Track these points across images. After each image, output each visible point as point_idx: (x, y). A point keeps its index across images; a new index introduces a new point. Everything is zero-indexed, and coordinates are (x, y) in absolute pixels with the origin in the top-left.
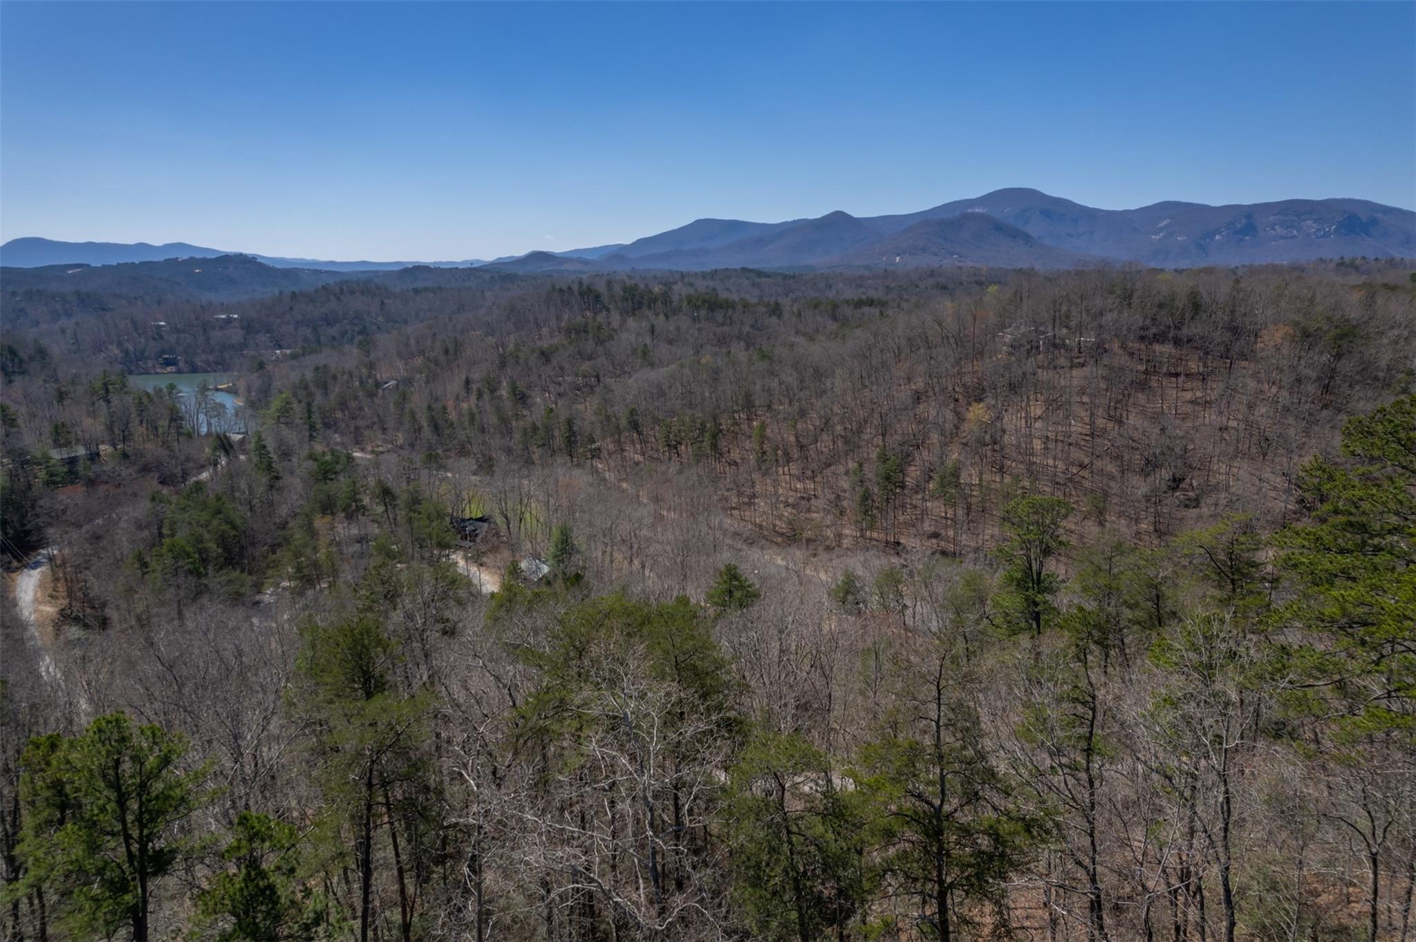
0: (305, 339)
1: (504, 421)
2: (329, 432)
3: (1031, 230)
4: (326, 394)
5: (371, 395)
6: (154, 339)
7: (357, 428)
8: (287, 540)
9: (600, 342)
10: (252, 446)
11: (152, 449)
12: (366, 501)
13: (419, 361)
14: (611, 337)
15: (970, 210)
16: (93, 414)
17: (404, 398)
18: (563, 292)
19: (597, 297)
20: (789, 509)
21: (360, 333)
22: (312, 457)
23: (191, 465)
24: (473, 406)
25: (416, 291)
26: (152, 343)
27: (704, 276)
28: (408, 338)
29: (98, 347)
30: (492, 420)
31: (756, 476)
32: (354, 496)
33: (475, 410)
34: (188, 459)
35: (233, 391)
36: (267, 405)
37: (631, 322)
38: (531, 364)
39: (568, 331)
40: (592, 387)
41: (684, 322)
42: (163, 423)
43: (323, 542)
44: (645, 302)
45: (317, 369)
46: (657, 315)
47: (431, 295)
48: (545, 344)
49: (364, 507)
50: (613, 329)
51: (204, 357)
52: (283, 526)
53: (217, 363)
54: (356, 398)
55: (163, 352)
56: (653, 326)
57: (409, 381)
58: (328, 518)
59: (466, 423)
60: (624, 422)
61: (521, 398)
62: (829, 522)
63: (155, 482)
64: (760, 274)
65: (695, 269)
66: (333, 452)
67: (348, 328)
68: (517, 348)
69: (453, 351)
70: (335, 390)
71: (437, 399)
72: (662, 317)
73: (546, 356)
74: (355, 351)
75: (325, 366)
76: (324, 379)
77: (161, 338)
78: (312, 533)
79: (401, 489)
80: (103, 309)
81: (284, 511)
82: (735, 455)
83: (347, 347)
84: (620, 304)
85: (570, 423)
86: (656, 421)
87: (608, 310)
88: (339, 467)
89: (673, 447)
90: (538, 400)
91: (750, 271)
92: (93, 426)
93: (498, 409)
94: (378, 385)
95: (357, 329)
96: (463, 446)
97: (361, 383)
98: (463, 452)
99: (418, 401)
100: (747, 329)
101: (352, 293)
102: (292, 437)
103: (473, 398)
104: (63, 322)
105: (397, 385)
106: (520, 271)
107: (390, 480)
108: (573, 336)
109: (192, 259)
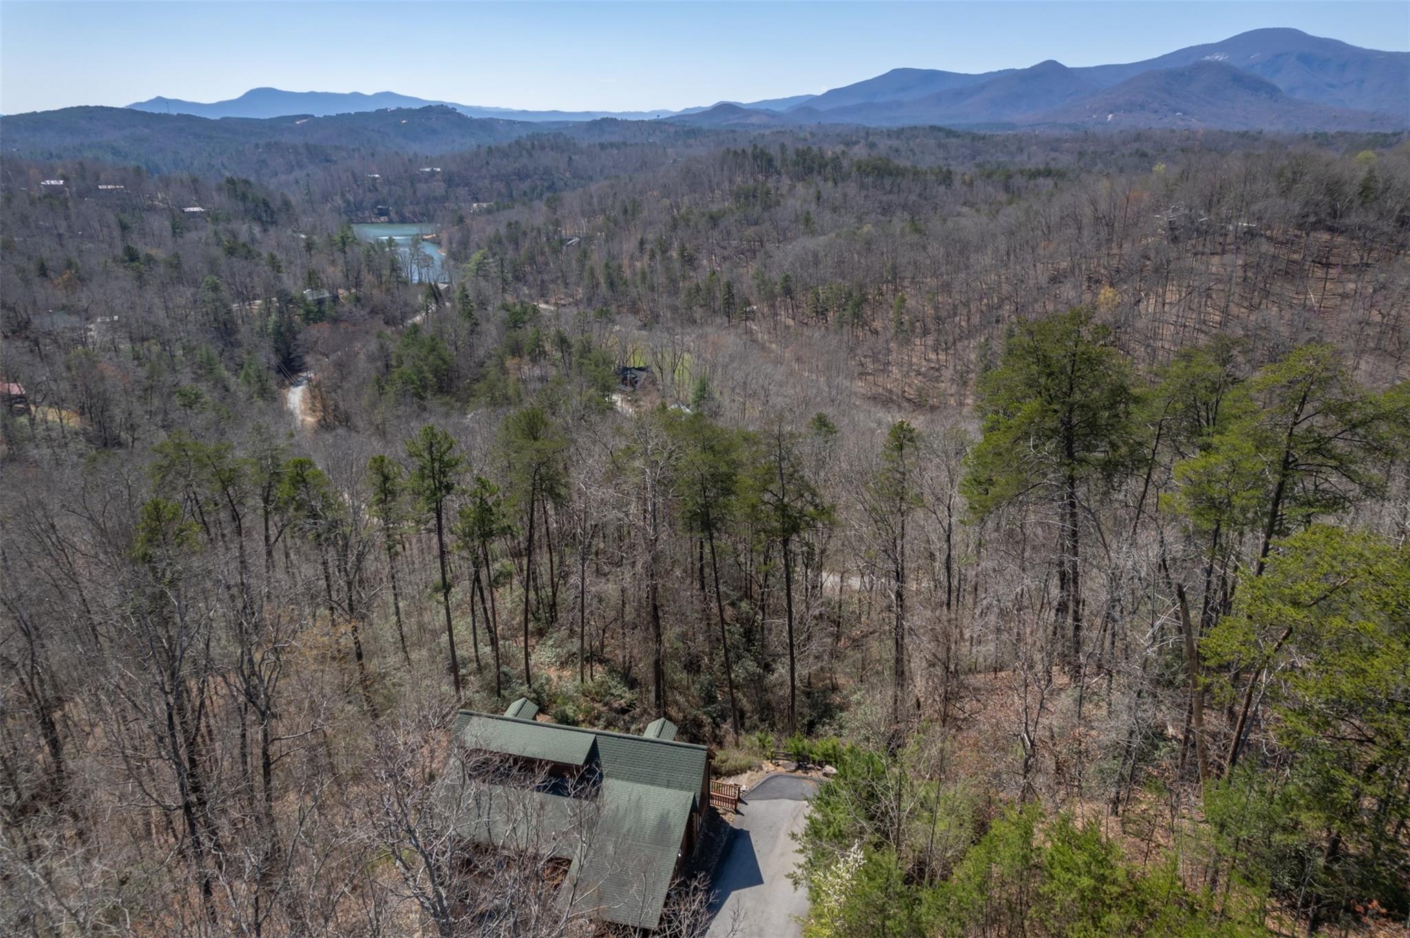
0: (499, 194)
1: (673, 281)
2: (520, 285)
3: (1280, 82)
4: (517, 249)
5: (556, 251)
6: (370, 190)
7: (543, 281)
8: (484, 377)
9: (767, 208)
10: (457, 294)
11: (378, 295)
12: (548, 347)
13: (600, 219)
14: (778, 203)
15: (1208, 58)
16: (333, 263)
17: (585, 255)
18: (739, 155)
19: (770, 161)
20: (920, 378)
21: (549, 188)
22: (505, 307)
23: (408, 309)
24: (646, 266)
25: (602, 146)
26: (369, 195)
27: (889, 134)
28: (591, 197)
29: (326, 198)
30: (660, 279)
31: (892, 345)
32: (538, 344)
33: (647, 270)
34: (406, 304)
35: (437, 242)
36: (467, 258)
37: (800, 187)
38: (700, 227)
39: (737, 196)
40: (754, 252)
41: (852, 189)
42: (386, 272)
43: (512, 378)
44: (816, 166)
45: (510, 224)
46: (826, 180)
47: (615, 151)
48: (714, 208)
49: (545, 352)
50: (782, 195)
51: (411, 208)
52: (481, 365)
53: (423, 215)
54: (543, 253)
55: (378, 203)
56: (819, 192)
57: (589, 239)
58: (517, 360)
59: (639, 282)
60: (778, 288)
61: (689, 260)
62: (952, 391)
63: (382, 322)
64: (949, 133)
65: (885, 125)
66: (522, 303)
67: (539, 183)
68: (690, 211)
69: (630, 211)
70: (526, 245)
71: (614, 258)
72: (830, 184)
73: (714, 220)
74: (544, 208)
75: (517, 222)
76: (515, 234)
77: (376, 190)
78: (504, 371)
79: (575, 340)
80: (327, 161)
81: (481, 352)
82: (877, 324)
83: (536, 203)
84: (791, 168)
85: (729, 286)
86: (806, 288)
87: (779, 173)
88: (526, 318)
89: (821, 313)
90: (705, 262)
91: (940, 129)
92: (333, 273)
93: (668, 269)
94: (562, 242)
95: (546, 184)
96: (634, 303)
97: (548, 240)
98: (635, 310)
99: (597, 259)
100: (913, 197)
101: (543, 148)
102: (488, 289)
103: (646, 257)
104: (298, 173)
105: (579, 243)
106: (705, 125)
107: (566, 329)
108: (742, 200)
109: (399, 110)
